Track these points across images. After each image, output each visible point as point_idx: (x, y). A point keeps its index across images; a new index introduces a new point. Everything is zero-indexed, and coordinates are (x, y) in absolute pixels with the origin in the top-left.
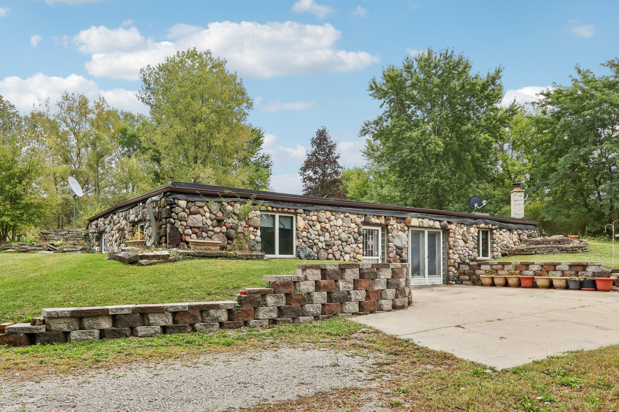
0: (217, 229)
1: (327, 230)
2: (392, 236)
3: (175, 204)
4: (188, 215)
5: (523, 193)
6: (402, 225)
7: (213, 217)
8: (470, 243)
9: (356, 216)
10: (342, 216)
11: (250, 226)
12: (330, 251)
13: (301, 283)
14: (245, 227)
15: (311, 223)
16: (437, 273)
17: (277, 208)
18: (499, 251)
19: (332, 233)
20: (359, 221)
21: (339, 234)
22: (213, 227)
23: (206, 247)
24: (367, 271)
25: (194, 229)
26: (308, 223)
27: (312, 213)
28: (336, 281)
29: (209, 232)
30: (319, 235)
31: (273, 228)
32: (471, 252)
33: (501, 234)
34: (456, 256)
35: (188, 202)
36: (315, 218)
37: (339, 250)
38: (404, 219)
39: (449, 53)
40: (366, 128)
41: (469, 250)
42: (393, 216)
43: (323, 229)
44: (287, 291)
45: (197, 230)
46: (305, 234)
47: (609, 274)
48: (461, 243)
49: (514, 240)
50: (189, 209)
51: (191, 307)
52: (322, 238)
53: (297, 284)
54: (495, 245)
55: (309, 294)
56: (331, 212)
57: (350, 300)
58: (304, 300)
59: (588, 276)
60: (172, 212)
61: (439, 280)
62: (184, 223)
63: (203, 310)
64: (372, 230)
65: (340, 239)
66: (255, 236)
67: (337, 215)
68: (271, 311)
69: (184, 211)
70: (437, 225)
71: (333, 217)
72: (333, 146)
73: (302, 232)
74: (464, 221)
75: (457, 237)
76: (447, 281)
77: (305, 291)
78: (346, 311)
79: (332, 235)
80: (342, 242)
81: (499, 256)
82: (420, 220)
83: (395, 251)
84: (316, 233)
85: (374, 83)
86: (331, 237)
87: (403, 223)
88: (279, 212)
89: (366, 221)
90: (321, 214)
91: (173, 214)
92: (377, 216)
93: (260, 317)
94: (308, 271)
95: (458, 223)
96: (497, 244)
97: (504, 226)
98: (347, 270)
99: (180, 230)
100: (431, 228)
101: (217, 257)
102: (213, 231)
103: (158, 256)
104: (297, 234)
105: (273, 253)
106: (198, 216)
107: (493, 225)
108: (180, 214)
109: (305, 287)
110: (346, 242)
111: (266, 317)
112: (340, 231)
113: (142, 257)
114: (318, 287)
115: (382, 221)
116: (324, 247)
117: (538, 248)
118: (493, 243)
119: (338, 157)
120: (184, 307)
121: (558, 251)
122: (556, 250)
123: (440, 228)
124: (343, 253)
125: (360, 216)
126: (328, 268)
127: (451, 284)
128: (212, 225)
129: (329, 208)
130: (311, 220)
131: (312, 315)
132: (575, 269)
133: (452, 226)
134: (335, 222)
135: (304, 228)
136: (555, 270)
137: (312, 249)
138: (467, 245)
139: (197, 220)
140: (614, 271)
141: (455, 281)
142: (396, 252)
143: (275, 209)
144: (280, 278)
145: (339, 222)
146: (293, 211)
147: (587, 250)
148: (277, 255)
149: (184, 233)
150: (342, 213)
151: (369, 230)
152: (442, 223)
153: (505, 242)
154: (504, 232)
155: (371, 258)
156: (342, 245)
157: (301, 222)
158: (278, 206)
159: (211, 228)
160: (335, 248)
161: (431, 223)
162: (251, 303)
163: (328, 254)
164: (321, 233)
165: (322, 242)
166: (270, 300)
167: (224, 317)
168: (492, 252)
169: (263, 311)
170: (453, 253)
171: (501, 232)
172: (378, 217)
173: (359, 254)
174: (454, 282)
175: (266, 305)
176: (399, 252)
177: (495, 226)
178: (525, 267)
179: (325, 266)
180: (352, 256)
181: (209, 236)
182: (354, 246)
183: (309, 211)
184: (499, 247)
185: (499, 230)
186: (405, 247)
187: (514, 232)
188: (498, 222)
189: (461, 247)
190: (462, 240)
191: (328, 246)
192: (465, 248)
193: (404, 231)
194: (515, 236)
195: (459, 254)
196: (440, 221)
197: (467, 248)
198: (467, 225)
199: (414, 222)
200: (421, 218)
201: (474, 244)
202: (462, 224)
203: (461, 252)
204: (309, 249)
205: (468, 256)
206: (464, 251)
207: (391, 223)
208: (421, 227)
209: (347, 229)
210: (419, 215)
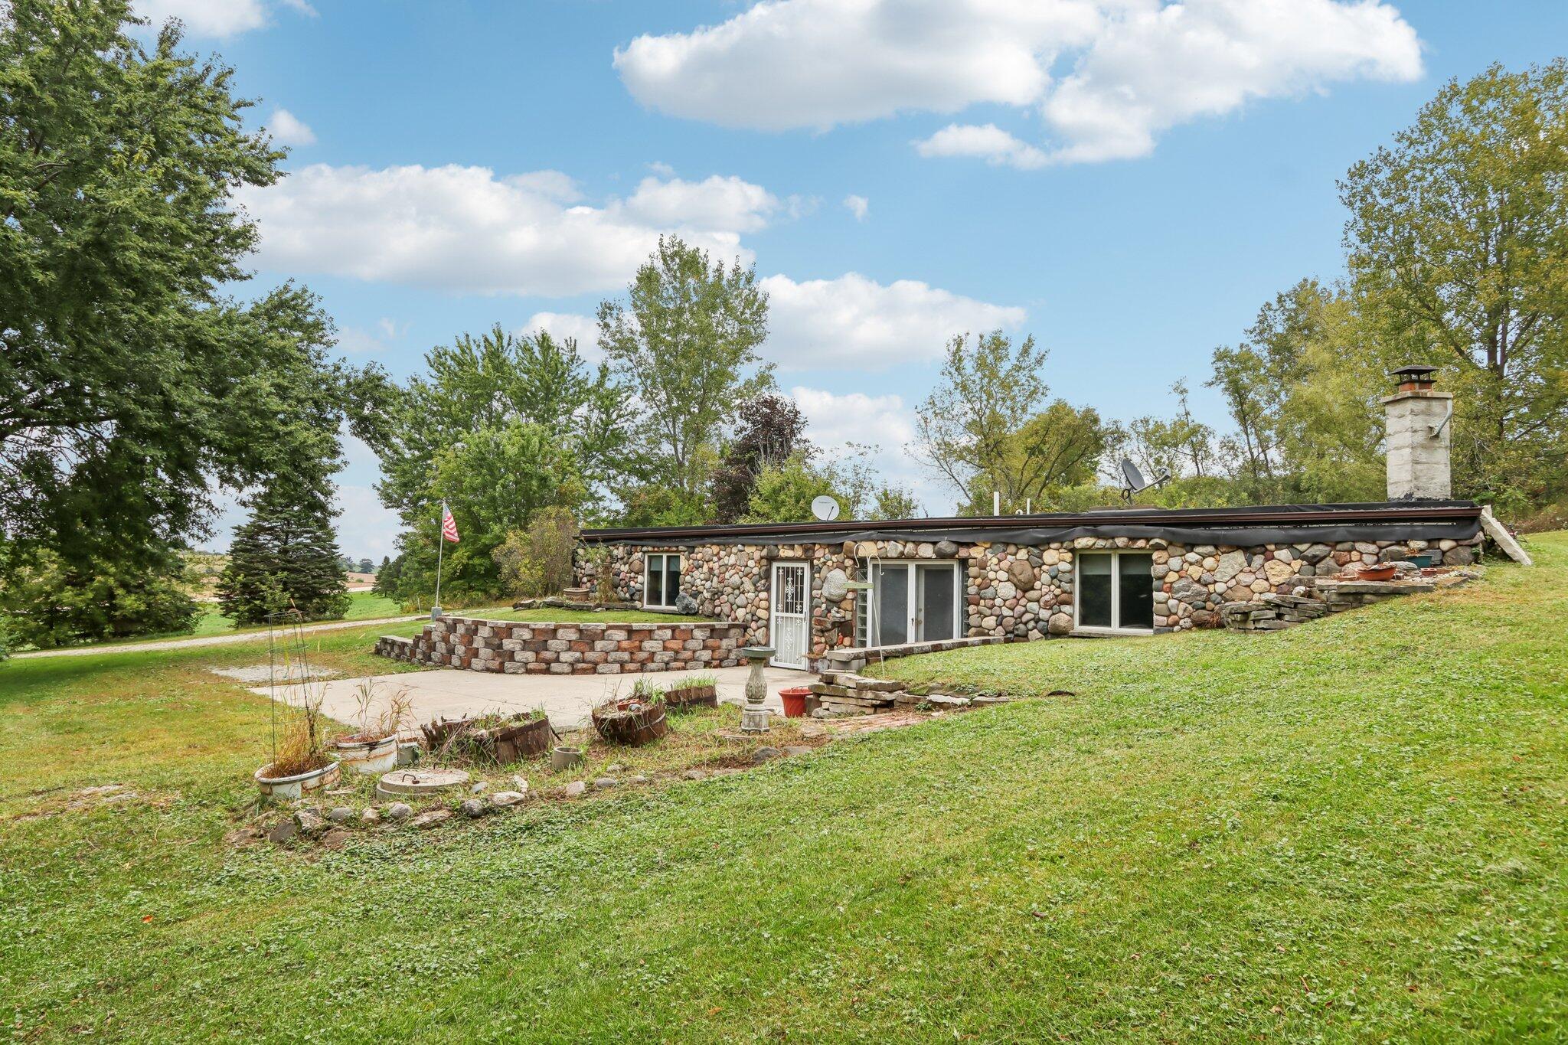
1: (715, 572)
2: (820, 578)
6: (840, 557)
8: (1045, 589)
9: (755, 548)
10: (734, 550)
11: (633, 571)
12: (717, 602)
14: (629, 573)
15: (696, 563)
17: (662, 547)
18: (1181, 613)
20: (758, 555)
21: (730, 577)
26: (693, 564)
27: (696, 550)
30: (706, 581)
31: (661, 572)
32: (1044, 614)
33: (1191, 563)
34: (991, 622)
36: (699, 556)
37: (728, 601)
38: (842, 544)
41: (1040, 607)
42: (820, 543)
43: (711, 571)
46: (688, 578)
48: (1007, 590)
49: (1274, 580)
52: (708, 584)
56: (718, 545)
62: (584, 572)
64: (792, 569)
65: (730, 585)
66: (638, 583)
67: (728, 549)
68: (420, 653)
69: (582, 559)
70: (926, 551)
71: (724, 553)
73: (685, 575)
74: (1015, 537)
75: (992, 575)
78: (452, 663)
79: (720, 580)
80: (734, 589)
81: (1177, 628)
82: (880, 544)
83: (824, 606)
84: (702, 576)
86: (720, 583)
87: (842, 554)
88: (667, 551)
89: (771, 554)
90: (707, 550)
91: (576, 563)
92: (789, 545)
95: (993, 543)
99: (579, 579)
100: (916, 558)
105: (660, 603)
108: (579, 563)
110: (739, 589)
112: (731, 572)
115: (799, 552)
116: (711, 597)
118: (1156, 588)
123: (934, 556)
124: (735, 607)
125: (760, 548)
129: (715, 540)
130: (696, 559)
131: (434, 661)
133: (976, 552)
134: (726, 560)
135: (688, 570)
137: (695, 599)
138: (1031, 594)
142: (827, 608)
143: (659, 549)
145: (732, 560)
146: (675, 549)
148: (664, 606)
150: (734, 545)
151: (787, 569)
152: (938, 548)
153: (1220, 588)
154: (1204, 556)
155: (794, 615)
156: (733, 593)
157: (683, 564)
160: (723, 598)
161: (910, 548)
163: (715, 606)
164: (707, 576)
165: (708, 590)
166: (421, 644)
167: (408, 653)
168: (1155, 614)
170: (979, 612)
172: (792, 547)
173: (759, 607)
175: (419, 648)
176: (831, 606)
180: (748, 611)
182: (751, 595)
183: (694, 547)
184: (1180, 601)
185: (1179, 551)
186: (845, 599)
187: (1276, 554)
188: (1162, 529)
189: (1005, 601)
190: (1009, 584)
191: (717, 594)
192: (1023, 601)
193: (844, 569)
194: (1283, 566)
195: (998, 616)
196: (934, 543)
197: (1029, 601)
198: (1027, 546)
199: (868, 549)
200: (883, 541)
201: (1058, 591)
202: (1007, 544)
203: (1006, 612)
204: (691, 599)
205: (1037, 622)
206: (1019, 609)
207: (817, 555)
208: (887, 558)
209: (742, 569)
210: (876, 534)
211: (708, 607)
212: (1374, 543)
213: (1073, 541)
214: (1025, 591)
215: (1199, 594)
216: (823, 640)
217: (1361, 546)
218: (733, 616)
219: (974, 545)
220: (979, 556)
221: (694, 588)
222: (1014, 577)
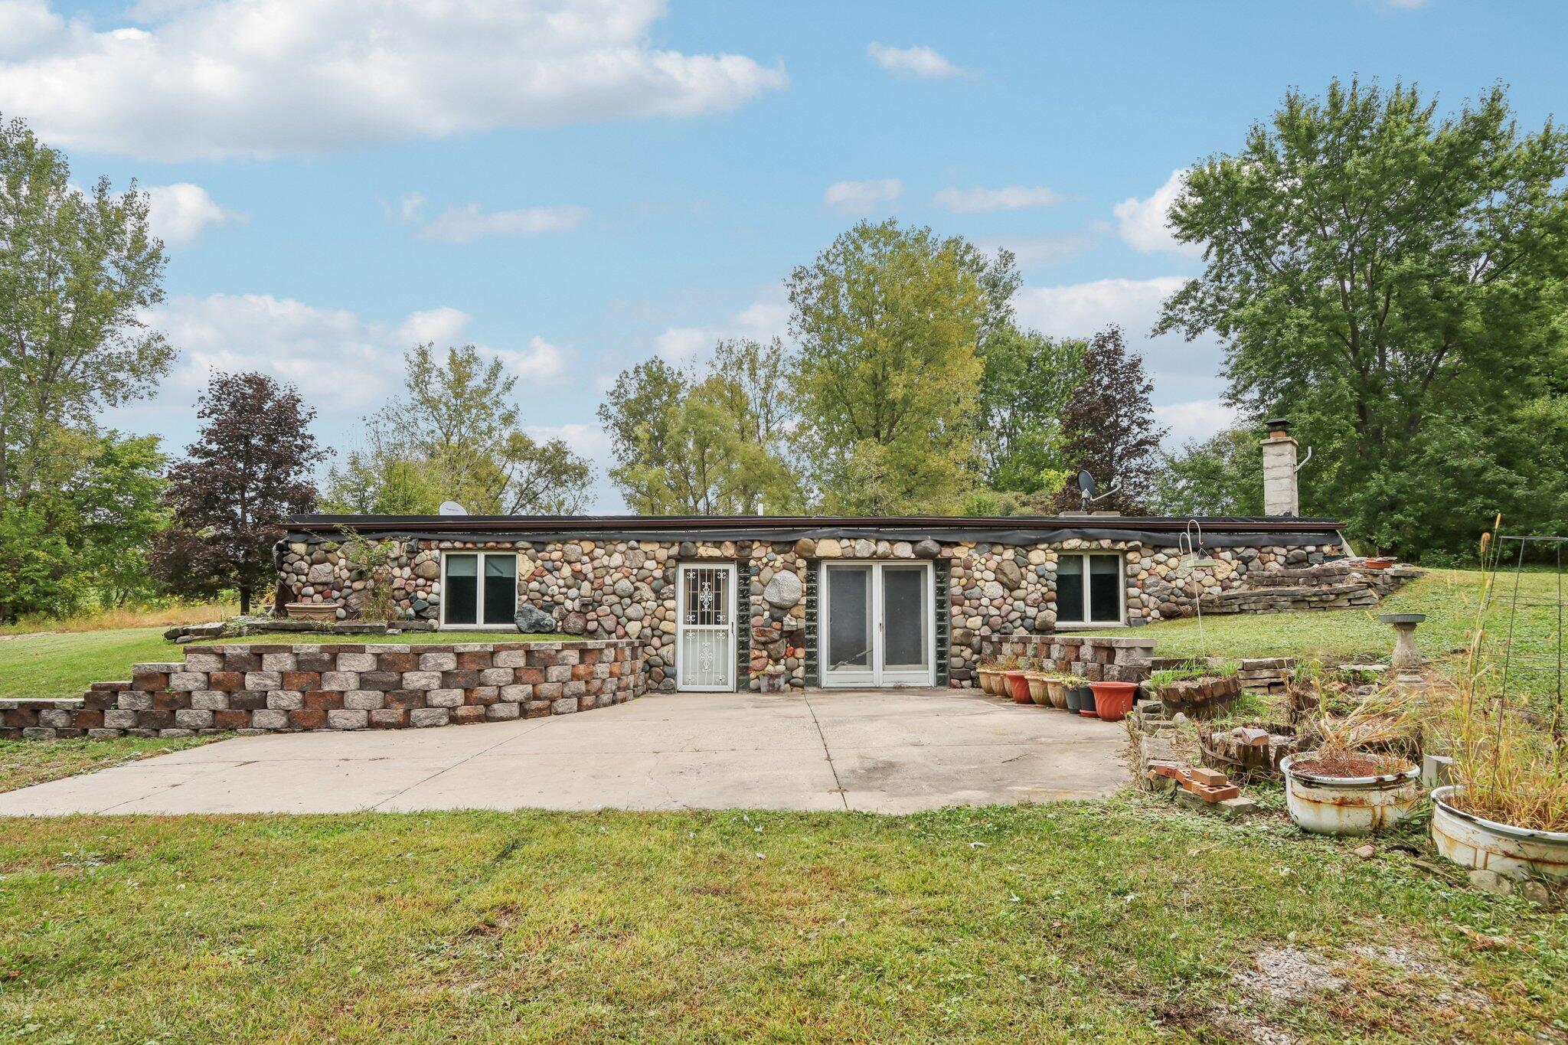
0: (358, 585)
1: (586, 575)
2: (760, 581)
3: (288, 549)
4: (309, 565)
6: (790, 557)
7: (352, 565)
8: (1031, 588)
9: (657, 545)
10: (622, 547)
11: (419, 577)
12: (591, 615)
13: (173, 676)
14: (409, 579)
15: (549, 565)
17: (474, 543)
18: (1151, 605)
19: (597, 581)
20: (662, 554)
21: (614, 583)
25: (317, 586)
26: (543, 566)
27: (550, 547)
28: (243, 674)
29: (345, 590)
30: (569, 588)
31: (474, 579)
32: (1032, 612)
33: (1159, 563)
34: (975, 622)
35: (309, 544)
36: (556, 555)
37: (612, 613)
38: (795, 542)
41: (1026, 605)
42: (760, 541)
43: (578, 575)
44: (150, 687)
45: (320, 588)
46: (534, 585)
48: (995, 590)
49: (1220, 576)
50: (310, 555)
52: (573, 593)
53: (170, 677)
54: (1135, 591)
55: (189, 693)
56: (593, 541)
60: (283, 563)
61: (925, 675)
62: (303, 578)
63: (36, 709)
64: (710, 571)
65: (614, 593)
66: (428, 594)
67: (610, 547)
68: (121, 716)
69: (302, 559)
70: (904, 550)
71: (602, 552)
72: (1136, 364)
73: (528, 581)
74: (1001, 537)
75: (977, 575)
76: (947, 678)
80: (622, 598)
81: (1149, 619)
82: (845, 543)
83: (767, 614)
84: (561, 582)
86: (596, 590)
87: (792, 554)
88: (486, 549)
89: (683, 553)
90: (571, 547)
91: (285, 565)
92: (714, 542)
95: (978, 543)
96: (1143, 586)
97: (1169, 539)
98: (265, 656)
99: (294, 589)
100: (885, 557)
102: (350, 587)
104: (521, 586)
105: (471, 621)
106: (328, 567)
107: (1115, 541)
108: (295, 564)
110: (630, 597)
112: (618, 576)
114: (211, 684)
115: (729, 550)
116: (578, 609)
118: (1129, 585)
120: (11, 704)
121: (1288, 604)
123: (913, 556)
124: (623, 620)
125: (666, 545)
126: (228, 652)
127: (955, 687)
128: (349, 578)
129: (588, 534)
130: (550, 560)
131: (188, 727)
133: (962, 552)
134: (605, 560)
135: (533, 574)
137: (551, 612)
138: (1017, 593)
139: (322, 572)
141: (972, 678)
142: (771, 616)
143: (469, 545)
145: (617, 559)
146: (508, 545)
147: (1363, 601)
148: (480, 624)
149: (300, 593)
150: (621, 542)
151: (703, 571)
152: (922, 547)
153: (1180, 583)
154: (1169, 557)
155: (706, 627)
156: (620, 603)
157: (524, 566)
158: (475, 538)
159: (348, 583)
160: (603, 610)
161: (883, 547)
163: (588, 620)
164: (570, 581)
165: (573, 600)
166: (123, 700)
167: (61, 721)
168: (1128, 608)
170: (964, 613)
171: (1161, 557)
172: (718, 544)
173: (665, 619)
174: (967, 682)
175: (117, 708)
176: (778, 614)
177: (1127, 542)
180: (646, 624)
181: (344, 595)
182: (652, 604)
183: (545, 544)
184: (1150, 595)
185: (1151, 552)
186: (796, 604)
187: (1222, 555)
188: (1140, 533)
189: (991, 600)
190: (995, 583)
191: (587, 606)
192: (1010, 600)
193: (795, 570)
194: (1225, 565)
195: (984, 616)
196: (912, 542)
197: (1015, 600)
198: (1015, 546)
199: (827, 548)
200: (849, 539)
201: (1045, 590)
202: (993, 544)
203: (993, 611)
204: (541, 612)
205: (1023, 620)
206: (1006, 608)
207: (755, 554)
208: (850, 558)
209: (635, 571)
210: (840, 531)
211: (575, 622)
212: (1284, 547)
213: (1062, 542)
214: (1011, 590)
215: (1166, 589)
216: (765, 653)
217: (1277, 550)
218: (621, 632)
219: (957, 544)
220: (964, 556)
221: (546, 598)
222: (1001, 576)
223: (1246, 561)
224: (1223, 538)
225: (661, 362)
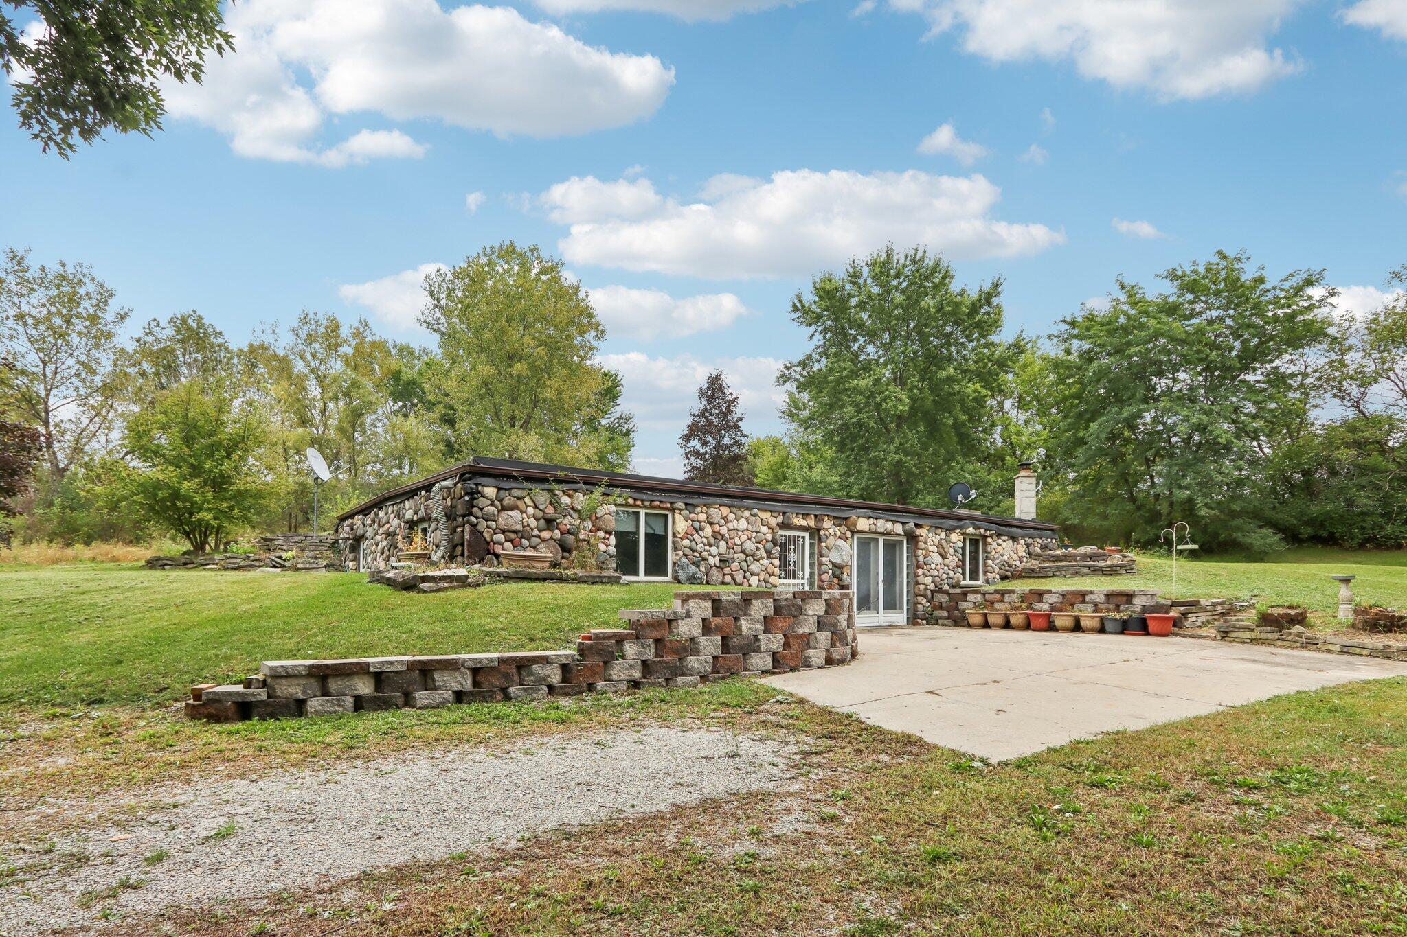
0: (546, 535)
1: (723, 536)
2: (826, 547)
3: (478, 492)
4: (499, 511)
5: (1034, 479)
6: (843, 529)
7: (540, 514)
8: (951, 558)
9: (769, 513)
10: (747, 513)
11: (598, 529)
12: (727, 570)
13: (681, 622)
14: (591, 531)
15: (697, 525)
16: (898, 606)
17: (643, 501)
18: (996, 572)
19: (730, 541)
20: (774, 522)
21: (742, 543)
22: (540, 531)
23: (527, 563)
24: (785, 603)
25: (509, 534)
26: (692, 525)
27: (698, 510)
28: (736, 619)
29: (534, 539)
30: (710, 545)
31: (637, 533)
32: (951, 574)
33: (999, 545)
34: (928, 580)
35: (499, 489)
36: (703, 517)
37: (741, 568)
38: (846, 519)
39: (920, 254)
40: (786, 372)
41: (949, 569)
42: (828, 515)
43: (716, 535)
44: (657, 635)
45: (512, 536)
46: (686, 542)
47: (1167, 609)
48: (937, 558)
49: (1020, 554)
50: (501, 501)
51: (502, 661)
52: (714, 550)
53: (674, 623)
54: (990, 562)
55: (692, 639)
56: (729, 507)
57: (757, 649)
58: (685, 649)
59: (1134, 612)
60: (473, 506)
61: (900, 617)
62: (493, 524)
63: (522, 665)
64: (794, 537)
65: (743, 552)
66: (607, 546)
67: (740, 513)
68: (631, 667)
69: (492, 504)
70: (899, 529)
71: (733, 516)
72: (733, 401)
73: (682, 539)
74: (941, 523)
75: (930, 548)
76: (913, 620)
77: (686, 636)
78: (751, 668)
79: (730, 545)
80: (747, 556)
81: (996, 580)
82: (872, 521)
83: (831, 572)
84: (705, 541)
85: (800, 301)
86: (729, 548)
87: (843, 526)
88: (646, 507)
89: (785, 522)
90: (713, 511)
91: (475, 510)
92: (803, 514)
93: (614, 677)
94: (692, 603)
95: (931, 526)
96: (993, 560)
97: (1005, 531)
98: (754, 601)
99: (486, 535)
100: (889, 534)
101: (544, 580)
102: (539, 537)
103: (450, 577)
104: (674, 543)
105: (636, 573)
106: (515, 513)
107: (986, 530)
108: (485, 509)
109: (687, 629)
110: (753, 556)
111: (623, 676)
112: (744, 538)
113: (425, 579)
114: (707, 628)
115: (811, 522)
116: (718, 564)
117: (1057, 567)
118: (987, 558)
119: (740, 419)
120: (491, 660)
121: (1089, 571)
122: (1085, 570)
123: (903, 533)
124: (748, 574)
125: (775, 514)
126: (724, 597)
127: (919, 625)
128: (537, 527)
129: (726, 501)
130: (698, 521)
131: (698, 674)
132: (1115, 600)
133: (922, 532)
134: (735, 524)
135: (686, 533)
136: (1084, 602)
137: (699, 567)
138: (946, 561)
139: (513, 519)
140: (1174, 604)
141: (926, 619)
142: (833, 573)
143: (638, 502)
144: (645, 614)
145: (742, 524)
146: (668, 505)
147: (1133, 571)
148: (642, 576)
149: (492, 540)
150: (747, 509)
151: (790, 536)
152: (907, 527)
153: (1006, 558)
154: (1004, 541)
155: (792, 581)
156: (746, 560)
157: (680, 524)
158: (644, 497)
159: (536, 532)
160: (735, 566)
161: (889, 526)
162: (599, 654)
163: (724, 575)
164: (712, 541)
165: (714, 557)
166: (630, 649)
167: (555, 677)
168: (985, 572)
169: (618, 668)
170: (924, 574)
171: (1000, 541)
172: (805, 516)
173: (773, 575)
174: (924, 622)
175: (623, 658)
176: (838, 572)
177: (990, 530)
178: (1036, 597)
179: (718, 594)
180: (762, 579)
181: (533, 545)
182: (766, 562)
183: (695, 506)
186: (846, 565)
188: (994, 525)
189: (935, 566)
190: (937, 554)
191: (724, 562)
192: (943, 566)
193: (846, 539)
194: (1021, 548)
195: (932, 576)
196: (903, 523)
197: (945, 566)
198: (946, 530)
199: (862, 524)
200: (874, 518)
201: (957, 559)
202: (937, 528)
203: (936, 573)
204: (694, 567)
205: (948, 579)
206: (941, 571)
207: (825, 525)
208: (873, 533)
209: (754, 534)
210: (870, 513)
211: (718, 576)
213: (965, 529)
214: (944, 559)
217: (1037, 540)
218: (748, 584)
219: (923, 527)
220: (925, 535)
221: (696, 554)
222: (941, 550)
223: (1028, 545)
224: (1019, 530)
225: (200, 318)
